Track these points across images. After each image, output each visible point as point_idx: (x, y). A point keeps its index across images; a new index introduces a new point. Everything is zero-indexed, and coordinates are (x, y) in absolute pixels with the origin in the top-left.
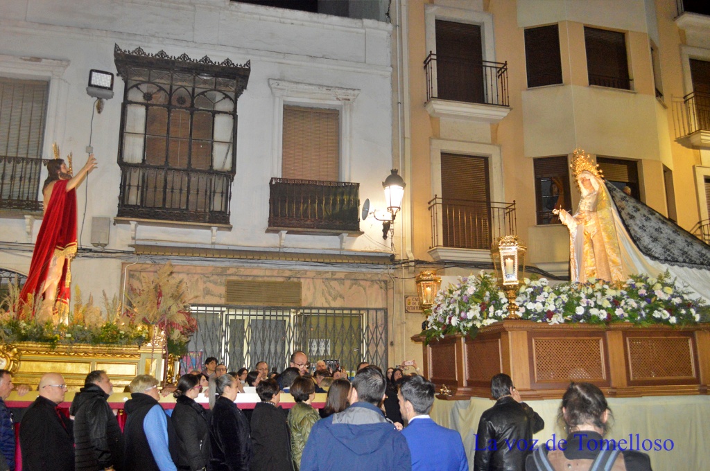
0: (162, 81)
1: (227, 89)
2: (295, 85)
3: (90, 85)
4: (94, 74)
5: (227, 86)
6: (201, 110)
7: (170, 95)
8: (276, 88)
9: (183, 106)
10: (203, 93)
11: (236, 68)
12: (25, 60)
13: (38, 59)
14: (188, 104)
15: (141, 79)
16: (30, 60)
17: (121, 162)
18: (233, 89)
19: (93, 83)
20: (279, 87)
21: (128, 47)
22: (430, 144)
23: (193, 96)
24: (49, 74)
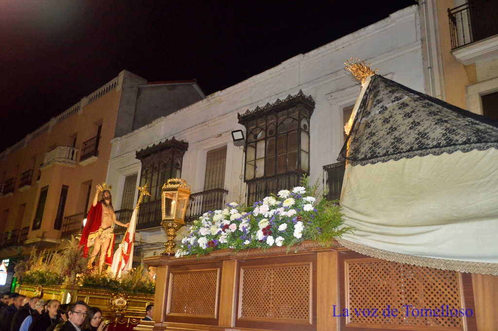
0: (263, 124)
1: (295, 114)
2: (343, 92)
3: (234, 140)
4: (234, 134)
5: (294, 112)
6: (282, 134)
7: (266, 131)
8: (331, 99)
9: (273, 135)
10: (282, 123)
11: (294, 99)
12: (217, 137)
13: (220, 135)
14: (274, 133)
15: (253, 127)
16: (218, 137)
17: (245, 181)
18: (297, 112)
19: (236, 138)
20: (332, 98)
21: (243, 112)
22: (467, 92)
23: (277, 127)
24: (226, 141)
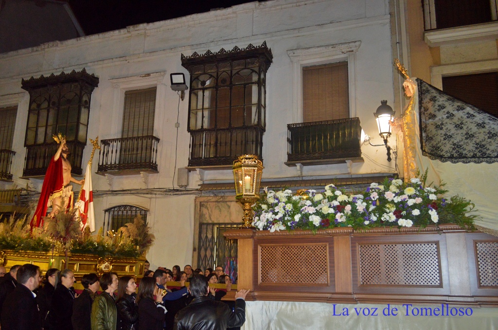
0: (212, 71)
1: (254, 66)
2: (307, 51)
3: (172, 83)
4: (173, 76)
5: (254, 63)
6: (236, 85)
7: (217, 79)
8: (293, 56)
9: (226, 84)
10: (237, 73)
11: (256, 49)
12: (143, 77)
13: (149, 75)
14: (228, 83)
15: (200, 72)
16: (145, 76)
17: (189, 130)
18: (258, 65)
19: (174, 82)
20: (295, 55)
21: (188, 53)
22: (431, 72)
23: (231, 77)
24: (155, 82)
